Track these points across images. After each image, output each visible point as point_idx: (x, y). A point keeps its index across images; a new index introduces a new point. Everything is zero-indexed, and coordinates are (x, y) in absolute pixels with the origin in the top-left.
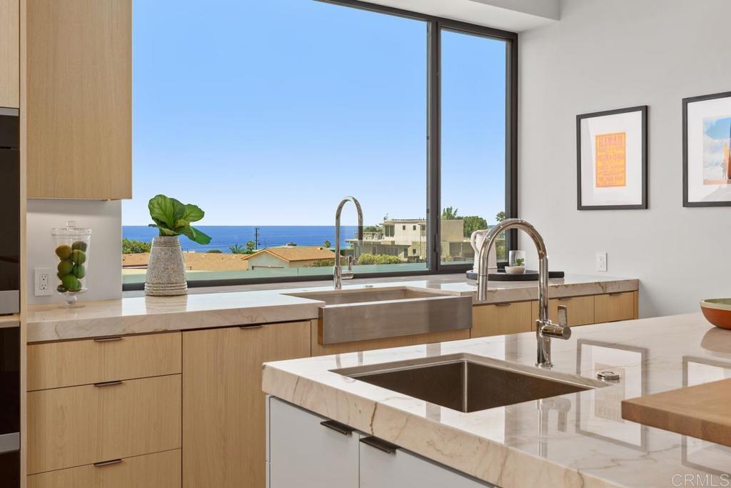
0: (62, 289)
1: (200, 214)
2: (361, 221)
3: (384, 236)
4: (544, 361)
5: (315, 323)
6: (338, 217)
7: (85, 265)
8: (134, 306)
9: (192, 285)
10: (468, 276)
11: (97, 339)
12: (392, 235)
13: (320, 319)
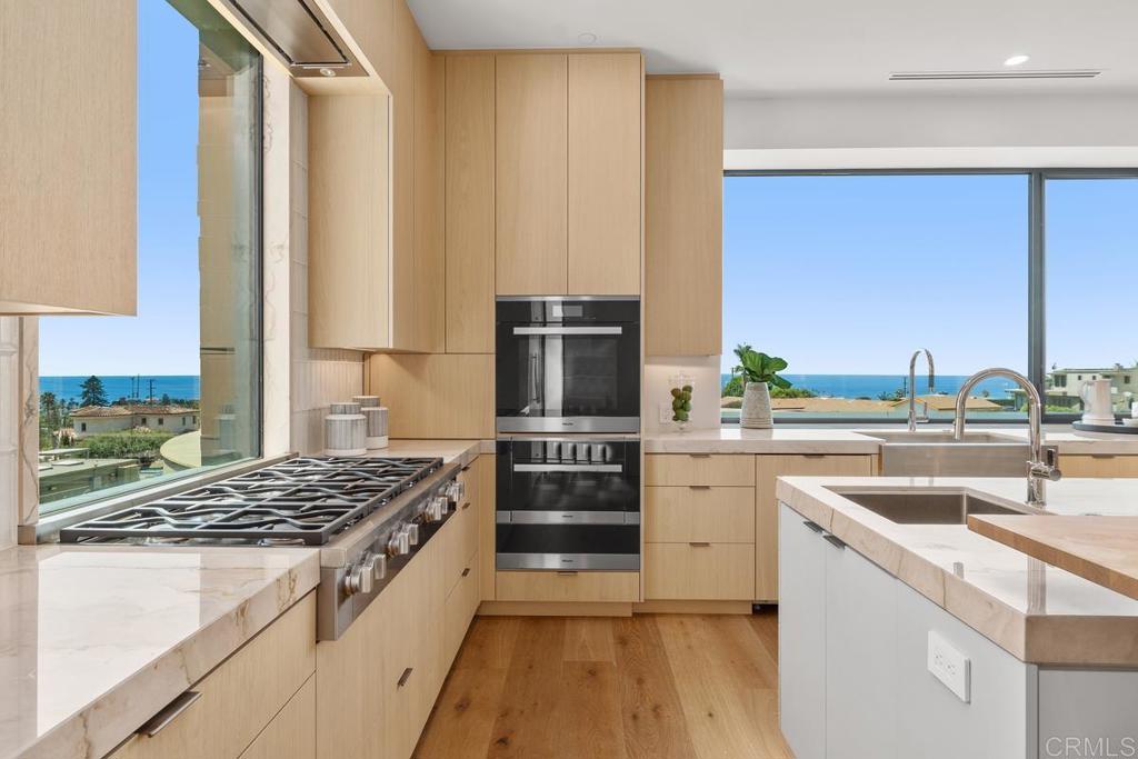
0: (676, 418)
1: (783, 365)
2: (932, 371)
3: (1053, 387)
4: (1034, 500)
5: (875, 458)
6: (912, 367)
7: (691, 402)
8: (731, 434)
9: (777, 421)
10: (1076, 427)
11: (692, 455)
12: (1064, 385)
13: (880, 454)
